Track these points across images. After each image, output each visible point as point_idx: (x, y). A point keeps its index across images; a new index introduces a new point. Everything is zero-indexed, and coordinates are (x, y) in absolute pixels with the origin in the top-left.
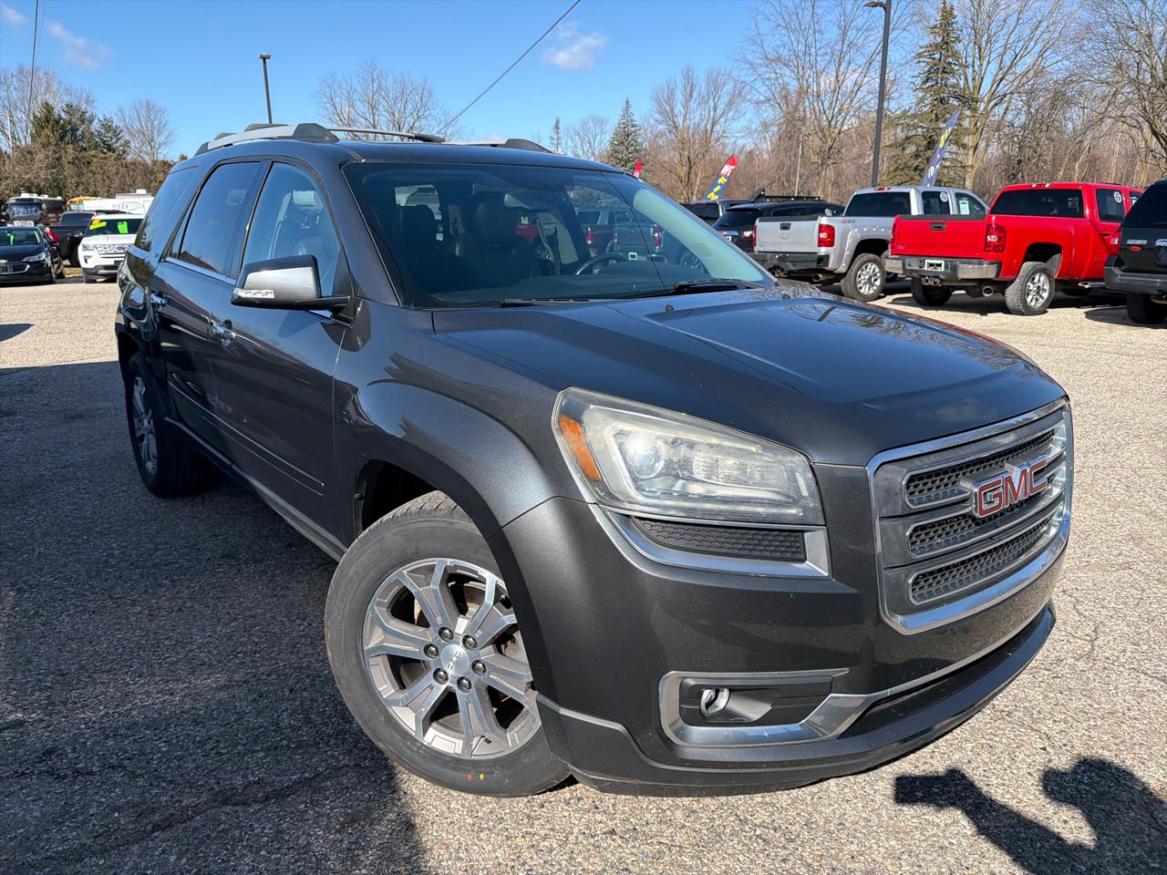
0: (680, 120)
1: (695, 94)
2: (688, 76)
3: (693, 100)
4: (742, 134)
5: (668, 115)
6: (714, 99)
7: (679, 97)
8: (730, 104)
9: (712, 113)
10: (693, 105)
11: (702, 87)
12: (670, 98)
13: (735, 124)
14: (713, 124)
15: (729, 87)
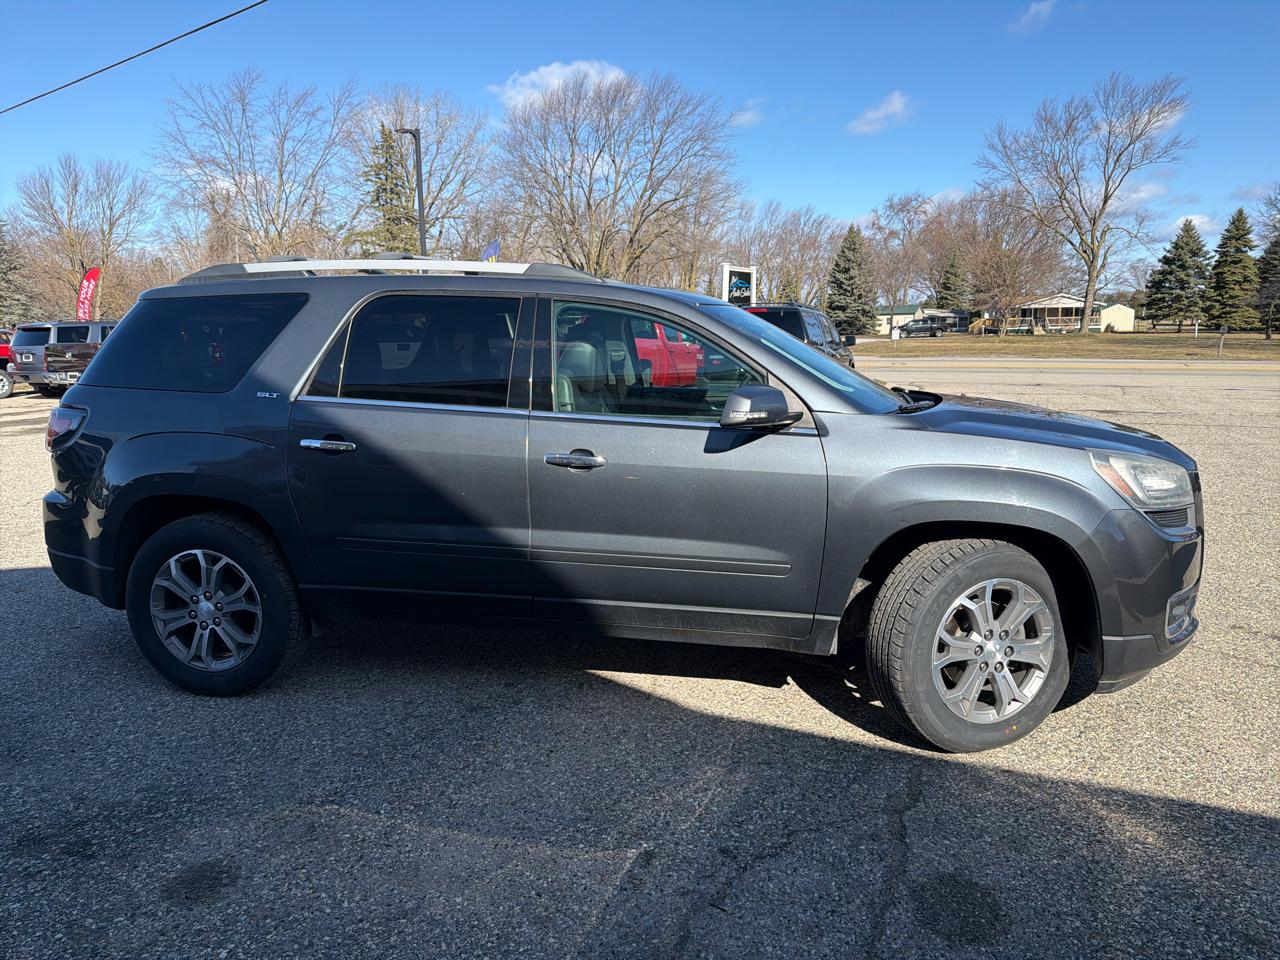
0: (64, 218)
1: (81, 188)
2: (69, 167)
3: (78, 195)
4: (152, 238)
5: (44, 208)
6: (108, 196)
7: (58, 189)
8: (131, 203)
9: (108, 212)
10: (80, 200)
11: (89, 181)
12: (46, 190)
13: (142, 227)
14: (112, 226)
15: (127, 182)
